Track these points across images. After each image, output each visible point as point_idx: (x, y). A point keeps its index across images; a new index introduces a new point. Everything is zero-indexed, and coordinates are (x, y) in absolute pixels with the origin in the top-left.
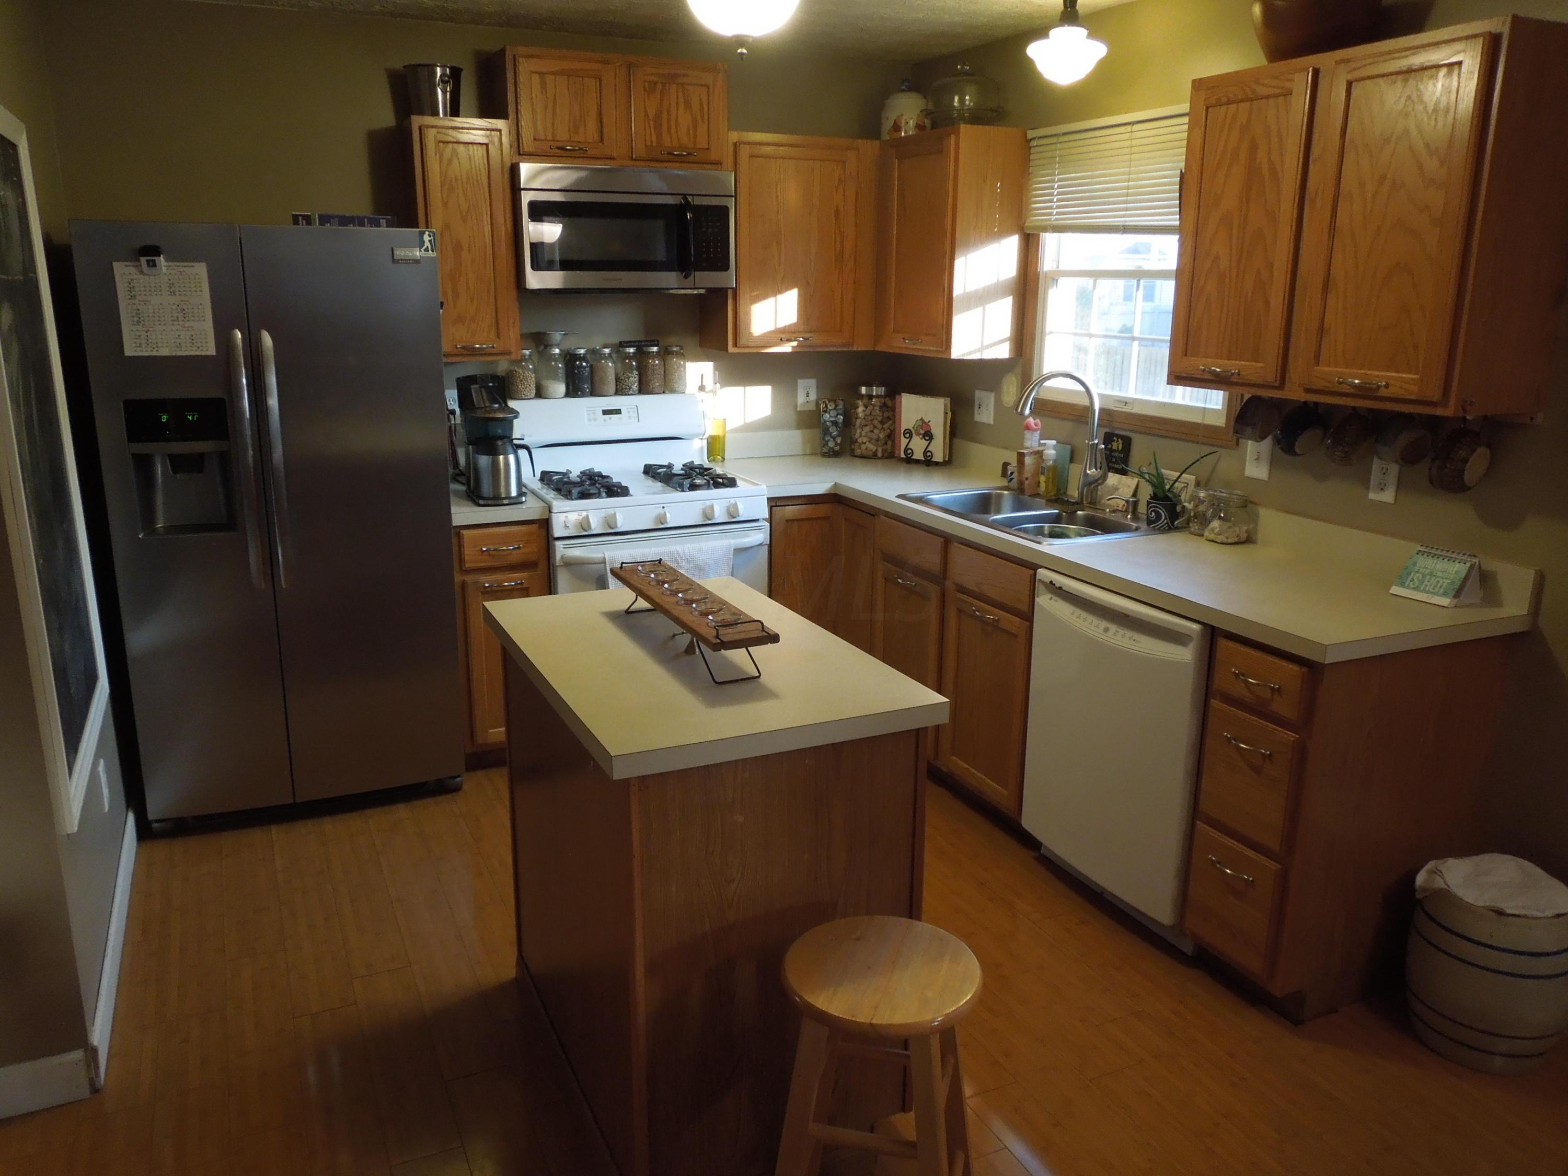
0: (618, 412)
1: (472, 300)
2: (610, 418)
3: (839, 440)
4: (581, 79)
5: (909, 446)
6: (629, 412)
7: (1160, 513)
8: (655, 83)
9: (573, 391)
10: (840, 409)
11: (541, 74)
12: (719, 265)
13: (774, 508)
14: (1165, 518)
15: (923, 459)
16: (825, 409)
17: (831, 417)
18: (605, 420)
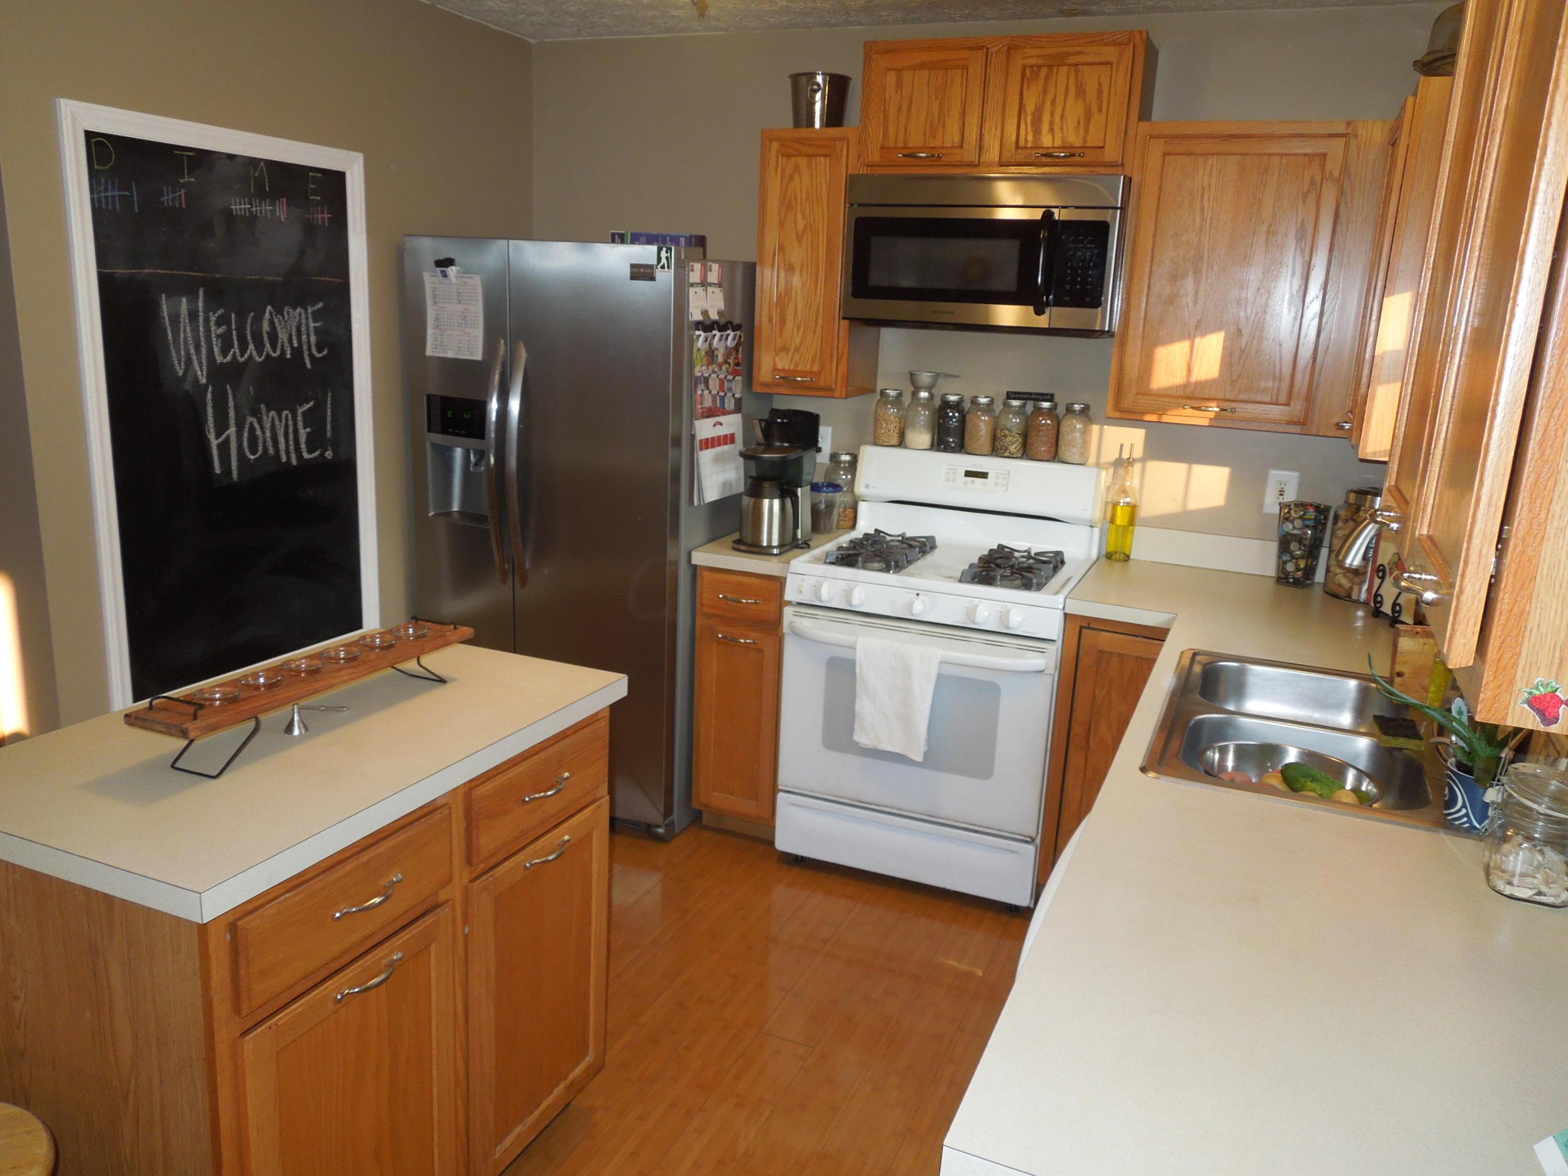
0: (984, 475)
1: (798, 330)
2: (973, 482)
3: (1302, 564)
4: (944, 71)
5: (1380, 592)
6: (997, 478)
7: (1456, 794)
8: (1039, 67)
9: (940, 444)
10: (1310, 519)
11: (898, 71)
12: (1088, 299)
13: (1084, 631)
14: (1464, 806)
15: (1391, 615)
16: (1287, 515)
17: (1294, 528)
18: (965, 483)
